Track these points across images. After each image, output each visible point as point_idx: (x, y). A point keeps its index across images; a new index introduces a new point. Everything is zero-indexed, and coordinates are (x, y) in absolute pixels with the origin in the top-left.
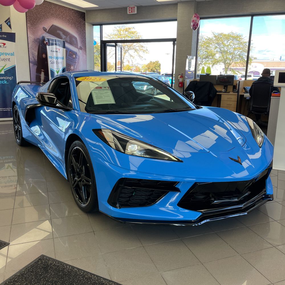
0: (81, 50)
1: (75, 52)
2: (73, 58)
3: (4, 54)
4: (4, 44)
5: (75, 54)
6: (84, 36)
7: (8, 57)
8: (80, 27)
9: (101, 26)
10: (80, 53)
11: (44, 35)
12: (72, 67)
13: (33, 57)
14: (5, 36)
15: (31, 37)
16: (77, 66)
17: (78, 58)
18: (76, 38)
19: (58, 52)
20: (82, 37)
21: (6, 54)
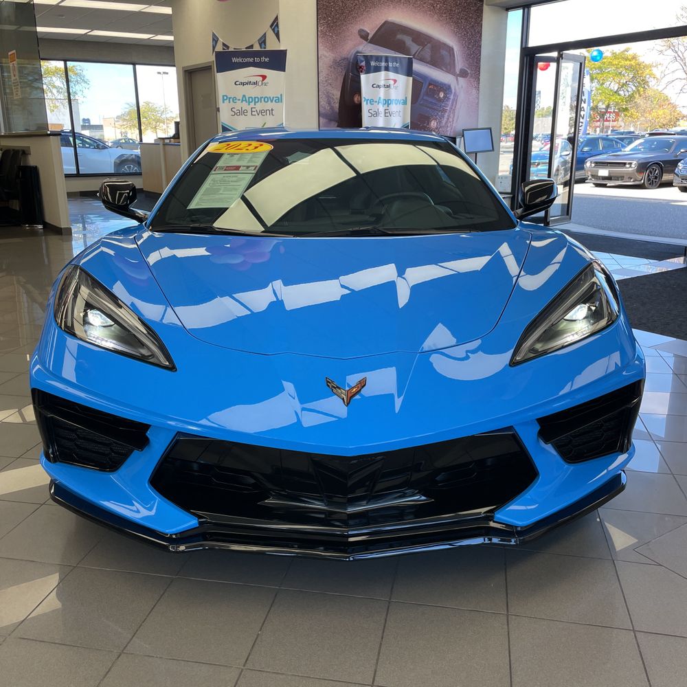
0: (463, 77)
1: (445, 85)
2: (440, 100)
3: (263, 99)
4: (264, 77)
5: (446, 88)
6: (475, 41)
7: (269, 106)
8: (466, 19)
9: (526, 10)
10: (459, 86)
11: (360, 48)
12: (433, 122)
13: (329, 103)
14: (267, 60)
15: (328, 56)
16: (448, 119)
17: (454, 100)
18: (450, 50)
19: (392, 87)
20: (469, 44)
21: (267, 99)
